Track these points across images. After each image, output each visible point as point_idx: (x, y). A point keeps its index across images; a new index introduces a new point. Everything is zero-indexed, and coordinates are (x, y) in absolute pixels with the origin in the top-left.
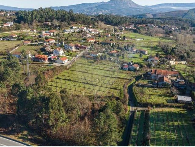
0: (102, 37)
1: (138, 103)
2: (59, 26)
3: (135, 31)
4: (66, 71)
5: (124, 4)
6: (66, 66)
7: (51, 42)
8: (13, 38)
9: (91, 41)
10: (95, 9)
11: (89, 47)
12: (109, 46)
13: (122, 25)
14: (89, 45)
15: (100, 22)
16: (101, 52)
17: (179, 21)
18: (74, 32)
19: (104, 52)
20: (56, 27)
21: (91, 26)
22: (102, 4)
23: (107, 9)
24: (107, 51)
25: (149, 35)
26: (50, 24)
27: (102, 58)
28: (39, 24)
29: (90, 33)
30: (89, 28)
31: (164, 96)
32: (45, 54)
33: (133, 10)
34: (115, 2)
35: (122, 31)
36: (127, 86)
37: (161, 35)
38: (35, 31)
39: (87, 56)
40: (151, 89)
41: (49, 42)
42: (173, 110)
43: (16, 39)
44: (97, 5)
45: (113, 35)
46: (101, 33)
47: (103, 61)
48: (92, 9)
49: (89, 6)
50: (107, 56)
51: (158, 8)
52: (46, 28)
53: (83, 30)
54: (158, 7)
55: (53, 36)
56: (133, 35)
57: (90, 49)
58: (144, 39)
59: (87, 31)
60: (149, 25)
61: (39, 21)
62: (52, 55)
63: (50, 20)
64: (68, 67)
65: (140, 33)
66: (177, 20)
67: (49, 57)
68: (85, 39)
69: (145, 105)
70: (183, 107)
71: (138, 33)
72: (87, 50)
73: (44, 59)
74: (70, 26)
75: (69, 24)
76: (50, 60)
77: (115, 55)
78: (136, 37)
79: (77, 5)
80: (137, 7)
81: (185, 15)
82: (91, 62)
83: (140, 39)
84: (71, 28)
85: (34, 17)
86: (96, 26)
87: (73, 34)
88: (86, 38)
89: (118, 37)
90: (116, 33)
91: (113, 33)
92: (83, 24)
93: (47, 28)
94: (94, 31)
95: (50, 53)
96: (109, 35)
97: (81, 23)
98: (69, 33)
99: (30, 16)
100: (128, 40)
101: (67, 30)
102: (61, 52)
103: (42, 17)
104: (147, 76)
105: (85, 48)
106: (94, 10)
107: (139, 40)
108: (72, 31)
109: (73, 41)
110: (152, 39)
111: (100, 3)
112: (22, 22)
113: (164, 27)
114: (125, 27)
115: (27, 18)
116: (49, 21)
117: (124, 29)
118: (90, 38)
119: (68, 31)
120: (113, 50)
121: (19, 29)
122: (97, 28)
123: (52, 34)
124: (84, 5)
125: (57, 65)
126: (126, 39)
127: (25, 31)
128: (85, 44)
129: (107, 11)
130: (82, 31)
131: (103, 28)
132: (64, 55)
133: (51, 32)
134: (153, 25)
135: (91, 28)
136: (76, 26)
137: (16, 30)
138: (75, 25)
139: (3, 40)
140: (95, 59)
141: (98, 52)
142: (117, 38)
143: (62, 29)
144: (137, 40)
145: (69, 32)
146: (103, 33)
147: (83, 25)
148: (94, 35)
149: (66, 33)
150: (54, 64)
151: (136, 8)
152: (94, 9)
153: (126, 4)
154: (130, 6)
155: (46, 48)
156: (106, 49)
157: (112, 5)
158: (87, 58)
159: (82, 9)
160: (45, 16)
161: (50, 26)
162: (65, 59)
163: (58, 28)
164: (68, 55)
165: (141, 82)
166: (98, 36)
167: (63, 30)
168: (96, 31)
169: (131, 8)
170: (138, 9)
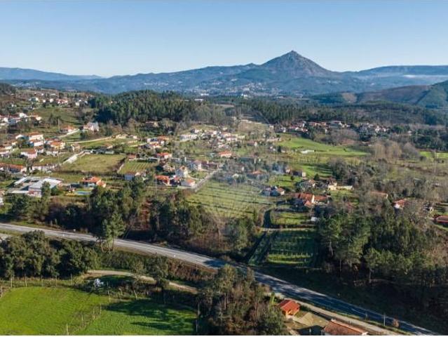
0: (242, 147)
1: (272, 224)
2: (173, 129)
3: (304, 135)
4: (195, 195)
5: (296, 69)
6: (194, 190)
7: (166, 157)
8: (108, 150)
9: (225, 155)
10: (236, 80)
11: (221, 165)
12: (251, 163)
13: (283, 122)
14: (222, 162)
15: (241, 116)
16: (239, 173)
17: (401, 111)
18: (197, 139)
19: (242, 173)
20: (167, 130)
21: (224, 129)
22: (249, 68)
23: (262, 81)
24: (247, 172)
25: (329, 143)
26: (156, 124)
27: (239, 181)
28: (138, 124)
29: (222, 140)
30: (222, 131)
31: (301, 218)
32: (164, 174)
33: (318, 81)
34: (277, 65)
35: (281, 134)
36: (265, 211)
37: (352, 143)
38: (135, 137)
39: (220, 178)
40: (290, 213)
41: (163, 156)
42: (303, 229)
43: (113, 152)
44: (239, 71)
45: (263, 143)
46: (243, 140)
47: (240, 185)
48: (228, 80)
49: (221, 73)
50: (246, 178)
51: (373, 77)
52: (150, 132)
53: (212, 136)
54: (374, 75)
55: (165, 146)
56: (299, 143)
57: (224, 168)
58: (315, 151)
59: (219, 137)
60: (333, 122)
61: (137, 119)
62: (174, 176)
63: (156, 118)
64: (196, 191)
65: (313, 139)
66: (397, 109)
67: (171, 179)
68: (216, 152)
69: (278, 226)
70: (315, 227)
71: (310, 138)
72: (219, 169)
73: (166, 181)
74: (190, 129)
75: (188, 126)
76: (172, 182)
77: (258, 176)
78: (302, 147)
79: (196, 70)
80: (325, 76)
81: (424, 96)
82: (224, 186)
83: (309, 151)
84: (192, 132)
85: (129, 114)
86: (235, 129)
87: (195, 142)
88: (217, 150)
89: (271, 148)
90: (268, 140)
91: (263, 140)
92: (212, 124)
93: (152, 131)
94: (231, 137)
95: (170, 174)
96: (256, 144)
97: (208, 122)
98: (188, 141)
99: (123, 112)
100: (286, 153)
101: (185, 136)
102: (186, 173)
103: (143, 113)
104: (291, 202)
105: (215, 167)
106: (233, 82)
107: (306, 152)
108: (194, 136)
109: (198, 155)
110: (330, 150)
111: (244, 66)
112: (111, 122)
113: (361, 126)
114: (287, 127)
115: (118, 114)
116: (154, 120)
117: (284, 131)
118: (224, 150)
119: (187, 137)
120: (256, 170)
121: (110, 135)
122: (236, 130)
123: (162, 142)
124: (210, 72)
125: (183, 188)
126: (283, 152)
127: (118, 137)
128: (216, 160)
129: (260, 84)
130: (210, 137)
131: (245, 132)
132: (189, 177)
133: (161, 140)
134: (340, 124)
135: (226, 131)
136: (200, 128)
137: (106, 135)
138: (197, 126)
139: (94, 152)
140: (230, 181)
141: (234, 173)
142: (269, 148)
143: (176, 134)
144: (303, 152)
145: (188, 139)
146: (246, 140)
147: (211, 126)
148: (231, 145)
149: (184, 140)
150: (179, 187)
151: (323, 78)
152: (233, 80)
153: (302, 69)
154: (310, 73)
155: (164, 167)
156: (245, 168)
157: (270, 71)
158: (219, 181)
159: (207, 79)
160: (147, 111)
161: (157, 129)
162: (191, 181)
163: (170, 132)
164: (195, 177)
165: (281, 207)
166: (236, 145)
167: (178, 135)
168: (234, 137)
169: (312, 77)
170: (329, 79)
